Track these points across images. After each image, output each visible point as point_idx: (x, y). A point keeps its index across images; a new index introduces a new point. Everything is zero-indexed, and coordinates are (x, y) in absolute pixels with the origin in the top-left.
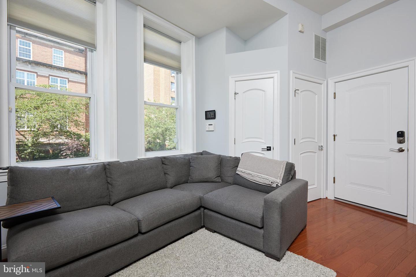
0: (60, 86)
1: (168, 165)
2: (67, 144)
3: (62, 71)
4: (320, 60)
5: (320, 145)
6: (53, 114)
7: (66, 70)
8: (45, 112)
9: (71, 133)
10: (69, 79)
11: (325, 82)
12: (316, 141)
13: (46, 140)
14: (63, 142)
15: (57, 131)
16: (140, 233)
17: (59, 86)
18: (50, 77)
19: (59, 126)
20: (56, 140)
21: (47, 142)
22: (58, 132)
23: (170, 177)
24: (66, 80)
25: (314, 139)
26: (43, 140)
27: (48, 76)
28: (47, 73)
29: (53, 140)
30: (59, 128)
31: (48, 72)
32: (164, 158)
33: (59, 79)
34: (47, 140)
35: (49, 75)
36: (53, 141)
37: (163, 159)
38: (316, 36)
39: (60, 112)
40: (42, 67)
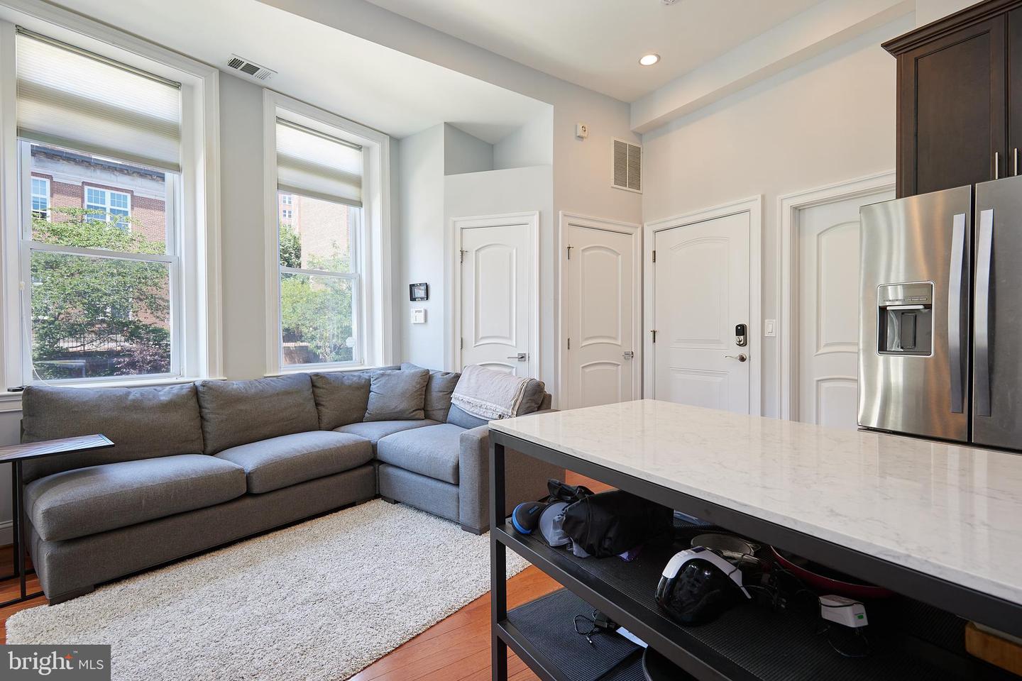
0: (111, 209)
1: (323, 388)
2: (129, 353)
3: (117, 174)
4: (627, 188)
5: (628, 350)
6: (93, 280)
7: (126, 172)
8: (72, 275)
9: (138, 327)
10: (135, 194)
11: (639, 230)
12: (619, 344)
13: (75, 344)
14: (119, 348)
15: (103, 321)
16: (249, 494)
17: (108, 211)
18: (86, 188)
19: (108, 310)
20: (102, 344)
21: (79, 349)
22: (105, 325)
23: (327, 411)
24: (126, 196)
25: (615, 338)
26: (68, 344)
27: (80, 184)
28: (79, 177)
29: (94, 343)
30: (109, 315)
31: (80, 175)
32: (317, 375)
33: (108, 193)
34: (79, 344)
35: (83, 183)
36: (94, 347)
37: (314, 378)
38: (616, 142)
39: (112, 275)
40: (64, 162)
